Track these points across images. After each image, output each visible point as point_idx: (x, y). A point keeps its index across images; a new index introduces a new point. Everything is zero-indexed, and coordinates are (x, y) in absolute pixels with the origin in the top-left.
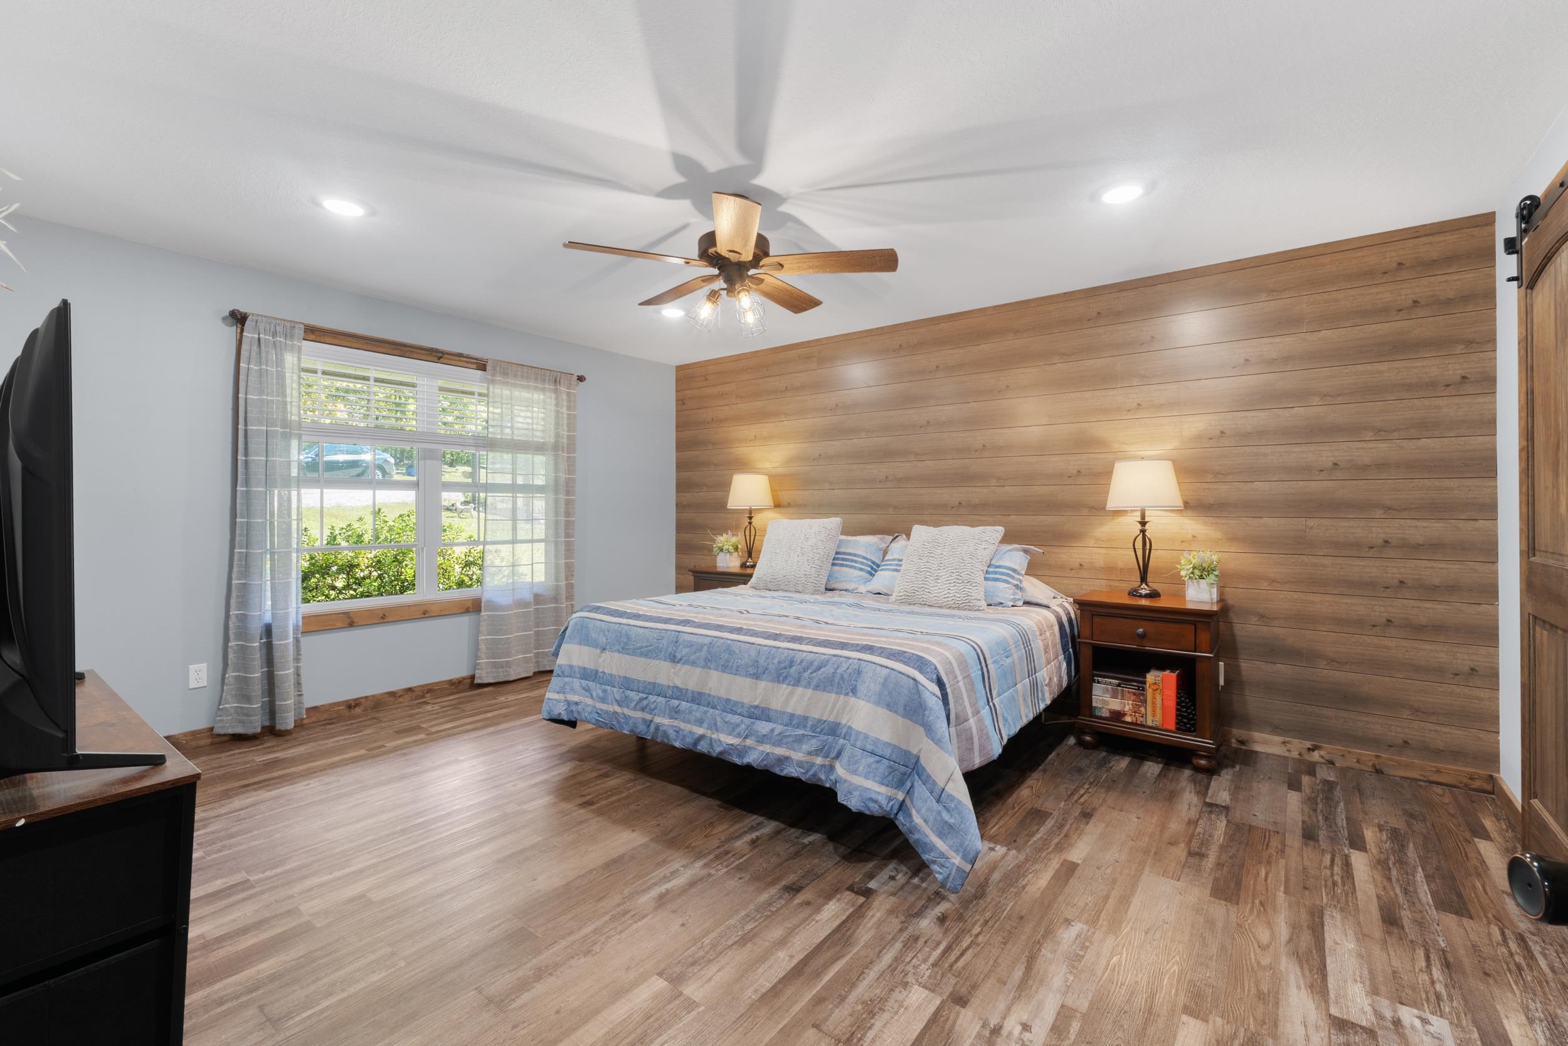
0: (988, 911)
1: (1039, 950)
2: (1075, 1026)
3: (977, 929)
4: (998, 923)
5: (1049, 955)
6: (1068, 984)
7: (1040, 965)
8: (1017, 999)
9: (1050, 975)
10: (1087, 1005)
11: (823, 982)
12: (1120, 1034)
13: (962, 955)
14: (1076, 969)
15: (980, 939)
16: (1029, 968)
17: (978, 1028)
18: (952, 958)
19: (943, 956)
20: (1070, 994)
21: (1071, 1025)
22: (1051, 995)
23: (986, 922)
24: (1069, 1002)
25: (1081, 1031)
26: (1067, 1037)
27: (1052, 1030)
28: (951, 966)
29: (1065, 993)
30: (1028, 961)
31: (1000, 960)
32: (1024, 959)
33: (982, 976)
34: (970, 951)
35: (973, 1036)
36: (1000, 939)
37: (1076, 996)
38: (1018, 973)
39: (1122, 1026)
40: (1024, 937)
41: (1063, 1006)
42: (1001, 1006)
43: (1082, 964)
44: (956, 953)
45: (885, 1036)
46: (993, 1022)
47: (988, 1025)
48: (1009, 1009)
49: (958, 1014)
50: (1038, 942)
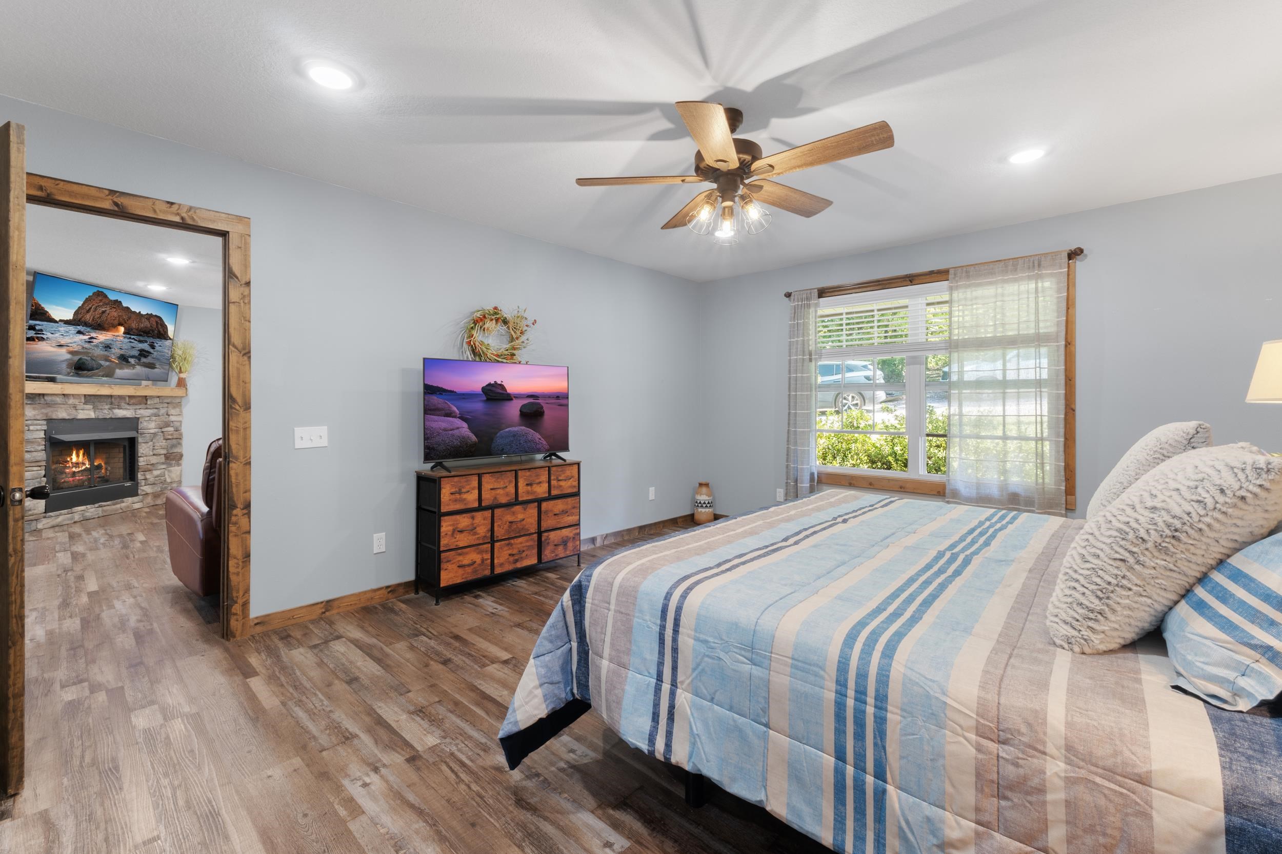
0: (494, 802)
1: (426, 821)
2: (342, 812)
3: (475, 787)
4: (475, 804)
5: (416, 826)
6: (378, 826)
7: (410, 815)
8: (391, 788)
9: (395, 818)
10: (351, 828)
11: (472, 707)
12: (314, 837)
13: (453, 771)
14: (388, 840)
15: (462, 787)
16: (412, 806)
17: (385, 762)
18: (452, 765)
19: (458, 760)
20: (369, 822)
21: (346, 810)
22: (378, 809)
23: (481, 797)
24: (363, 818)
25: (336, 813)
26: (340, 803)
27: (352, 798)
28: (445, 762)
29: (372, 819)
30: (419, 808)
31: (433, 791)
32: (423, 807)
33: (424, 776)
34: (454, 777)
35: (382, 758)
36: (455, 799)
37: (364, 825)
38: (411, 797)
39: (317, 842)
40: (447, 816)
41: (363, 812)
42: (391, 778)
43: (390, 847)
44: (456, 767)
45: (413, 724)
46: (383, 771)
47: (383, 767)
48: (387, 781)
49: (403, 756)
50: (434, 825)
